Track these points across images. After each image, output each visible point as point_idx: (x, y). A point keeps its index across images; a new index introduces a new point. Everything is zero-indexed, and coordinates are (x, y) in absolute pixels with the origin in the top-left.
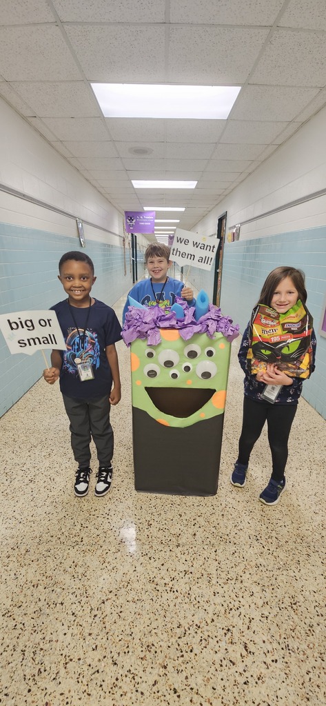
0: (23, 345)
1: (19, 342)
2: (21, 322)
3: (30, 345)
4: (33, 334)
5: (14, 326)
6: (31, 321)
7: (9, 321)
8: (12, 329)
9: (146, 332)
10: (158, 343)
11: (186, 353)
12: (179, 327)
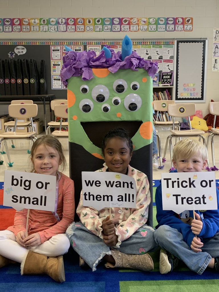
0: (15, 201)
1: (13, 197)
2: (21, 180)
3: (21, 202)
4: (26, 194)
5: (15, 182)
6: (30, 182)
7: (13, 177)
8: (13, 184)
9: (81, 69)
10: (91, 79)
11: (115, 88)
12: (108, 65)
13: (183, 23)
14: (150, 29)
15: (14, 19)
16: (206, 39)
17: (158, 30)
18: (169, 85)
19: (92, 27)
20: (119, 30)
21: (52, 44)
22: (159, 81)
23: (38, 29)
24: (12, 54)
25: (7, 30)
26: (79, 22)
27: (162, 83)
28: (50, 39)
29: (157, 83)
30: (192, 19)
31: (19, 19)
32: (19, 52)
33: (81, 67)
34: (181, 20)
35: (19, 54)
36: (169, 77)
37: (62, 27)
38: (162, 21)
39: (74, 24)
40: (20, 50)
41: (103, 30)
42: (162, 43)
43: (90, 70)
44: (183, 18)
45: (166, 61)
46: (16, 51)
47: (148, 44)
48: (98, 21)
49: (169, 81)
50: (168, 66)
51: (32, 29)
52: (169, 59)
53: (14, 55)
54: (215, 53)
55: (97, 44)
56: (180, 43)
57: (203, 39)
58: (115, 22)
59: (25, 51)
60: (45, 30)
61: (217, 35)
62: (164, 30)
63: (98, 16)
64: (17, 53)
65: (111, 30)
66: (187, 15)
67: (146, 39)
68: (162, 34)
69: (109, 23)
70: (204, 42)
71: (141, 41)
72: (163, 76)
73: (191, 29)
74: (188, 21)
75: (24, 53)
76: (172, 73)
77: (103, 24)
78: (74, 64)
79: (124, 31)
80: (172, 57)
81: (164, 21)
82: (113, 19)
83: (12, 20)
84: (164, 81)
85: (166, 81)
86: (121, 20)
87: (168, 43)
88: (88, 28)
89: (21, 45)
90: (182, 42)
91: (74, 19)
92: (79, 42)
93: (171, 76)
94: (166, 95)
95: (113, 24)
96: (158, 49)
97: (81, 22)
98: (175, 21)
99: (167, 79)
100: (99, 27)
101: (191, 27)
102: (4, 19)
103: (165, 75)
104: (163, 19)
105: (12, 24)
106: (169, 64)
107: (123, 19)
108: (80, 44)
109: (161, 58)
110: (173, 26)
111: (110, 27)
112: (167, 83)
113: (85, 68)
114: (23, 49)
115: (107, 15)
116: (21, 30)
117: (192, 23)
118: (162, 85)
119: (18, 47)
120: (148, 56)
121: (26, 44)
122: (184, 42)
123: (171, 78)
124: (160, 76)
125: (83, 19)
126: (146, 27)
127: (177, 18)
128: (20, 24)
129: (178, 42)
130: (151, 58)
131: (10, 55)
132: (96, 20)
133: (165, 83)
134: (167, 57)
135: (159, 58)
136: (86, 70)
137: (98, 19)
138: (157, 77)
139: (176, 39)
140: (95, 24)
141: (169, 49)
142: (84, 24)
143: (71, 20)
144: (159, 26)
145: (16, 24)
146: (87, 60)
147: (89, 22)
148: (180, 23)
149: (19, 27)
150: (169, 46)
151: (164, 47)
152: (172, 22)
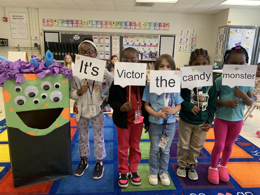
9: (15, 75)
10: (23, 82)
11: (42, 87)
12: (36, 72)
13: (164, 26)
14: (146, 28)
15: (73, 20)
16: (176, 35)
17: (151, 29)
18: (154, 59)
19: (115, 26)
20: (129, 28)
21: (93, 35)
22: (150, 57)
23: (86, 26)
24: (72, 39)
25: (70, 26)
26: (108, 23)
27: (151, 58)
28: (92, 32)
29: (149, 58)
30: (169, 24)
31: (76, 20)
32: (76, 38)
33: (14, 74)
34: (163, 24)
35: (76, 39)
36: (155, 55)
37: (99, 26)
38: (153, 24)
39: (106, 24)
40: (76, 37)
41: (121, 28)
42: (152, 37)
43: (22, 75)
44: (164, 23)
45: (154, 46)
46: (74, 38)
47: (145, 36)
48: (119, 23)
49: (155, 57)
50: (155, 49)
51: (83, 26)
52: (155, 45)
53: (73, 40)
54: (180, 43)
55: (118, 35)
56: (162, 37)
57: (174, 35)
58: (127, 24)
59: (79, 38)
60: (90, 27)
61: (182, 33)
62: (154, 29)
63: (119, 21)
64: (75, 39)
65: (125, 28)
66: (166, 22)
67: (144, 34)
68: (152, 32)
69: (124, 24)
70: (175, 36)
71: (141, 35)
72: (152, 54)
73: (168, 29)
74: (167, 25)
75: (79, 39)
76: (156, 53)
77: (121, 25)
78: (8, 72)
79: (132, 29)
80: (157, 44)
81: (154, 24)
82: (127, 22)
83: (72, 21)
84: (152, 57)
85: (153, 57)
86: (131, 23)
87: (155, 36)
88: (113, 27)
89: (77, 35)
90: (163, 36)
91: (106, 21)
92: (108, 34)
93: (156, 54)
94: (153, 65)
95: (126, 25)
96: (150, 40)
97: (109, 23)
98: (160, 25)
99: (154, 56)
100: (119, 26)
101: (168, 28)
102: (68, 20)
103: (153, 54)
104: (153, 23)
105: (72, 23)
106: (155, 48)
107: (131, 22)
108: (108, 35)
109: (151, 44)
110: (158, 27)
111: (124, 26)
112: (154, 58)
113: (18, 74)
114: (78, 37)
115: (123, 20)
116: (77, 27)
117: (168, 26)
118: (151, 59)
119: (75, 36)
120: (144, 43)
121: (79, 34)
122: (164, 36)
123: (156, 56)
124: (150, 54)
125: (111, 22)
126: (144, 27)
127: (161, 23)
128: (76, 23)
129: (161, 36)
130: (146, 44)
131: (71, 40)
132: (118, 23)
133: (152, 58)
134: (154, 44)
135: (150, 45)
136: (18, 76)
137: (118, 22)
138: (148, 55)
139: (160, 34)
140: (117, 24)
141: (156, 40)
142: (110, 24)
143: (104, 22)
144: (151, 27)
145: (74, 23)
146: (19, 68)
147: (114, 23)
148: (162, 26)
149: (76, 25)
150: (156, 38)
151: (153, 38)
152: (158, 25)
